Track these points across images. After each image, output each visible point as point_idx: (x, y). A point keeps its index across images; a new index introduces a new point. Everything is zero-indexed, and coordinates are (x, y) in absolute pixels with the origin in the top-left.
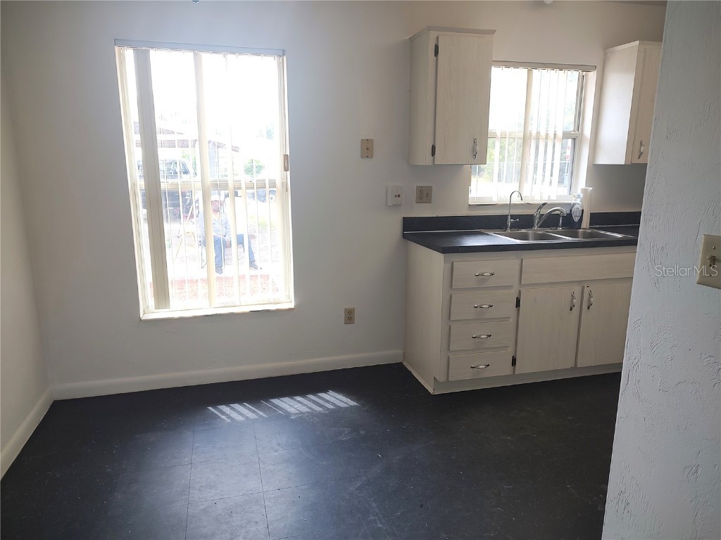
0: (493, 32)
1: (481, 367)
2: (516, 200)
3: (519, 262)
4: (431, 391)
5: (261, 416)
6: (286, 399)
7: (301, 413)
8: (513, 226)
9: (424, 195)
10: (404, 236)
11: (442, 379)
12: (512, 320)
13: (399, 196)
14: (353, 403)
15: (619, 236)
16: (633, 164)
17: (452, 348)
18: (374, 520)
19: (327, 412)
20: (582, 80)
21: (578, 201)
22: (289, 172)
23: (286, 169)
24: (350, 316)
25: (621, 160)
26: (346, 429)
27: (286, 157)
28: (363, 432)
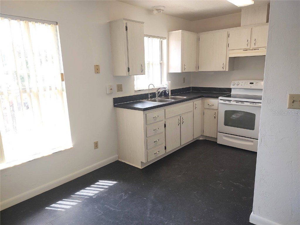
0: (143, 23)
1: (157, 153)
2: (151, 87)
3: (164, 110)
4: (140, 168)
5: (78, 202)
6: (82, 191)
7: (96, 194)
8: (151, 97)
9: (120, 88)
10: (115, 106)
11: (144, 161)
12: (164, 133)
13: (112, 89)
14: (115, 182)
15: (185, 97)
16: (183, 72)
17: (148, 148)
18: (168, 223)
19: (107, 190)
20: (161, 43)
21: (166, 86)
22: (64, 82)
23: (63, 80)
24: (96, 145)
25: (179, 71)
26: (122, 193)
27: (62, 74)
28: (130, 192)
